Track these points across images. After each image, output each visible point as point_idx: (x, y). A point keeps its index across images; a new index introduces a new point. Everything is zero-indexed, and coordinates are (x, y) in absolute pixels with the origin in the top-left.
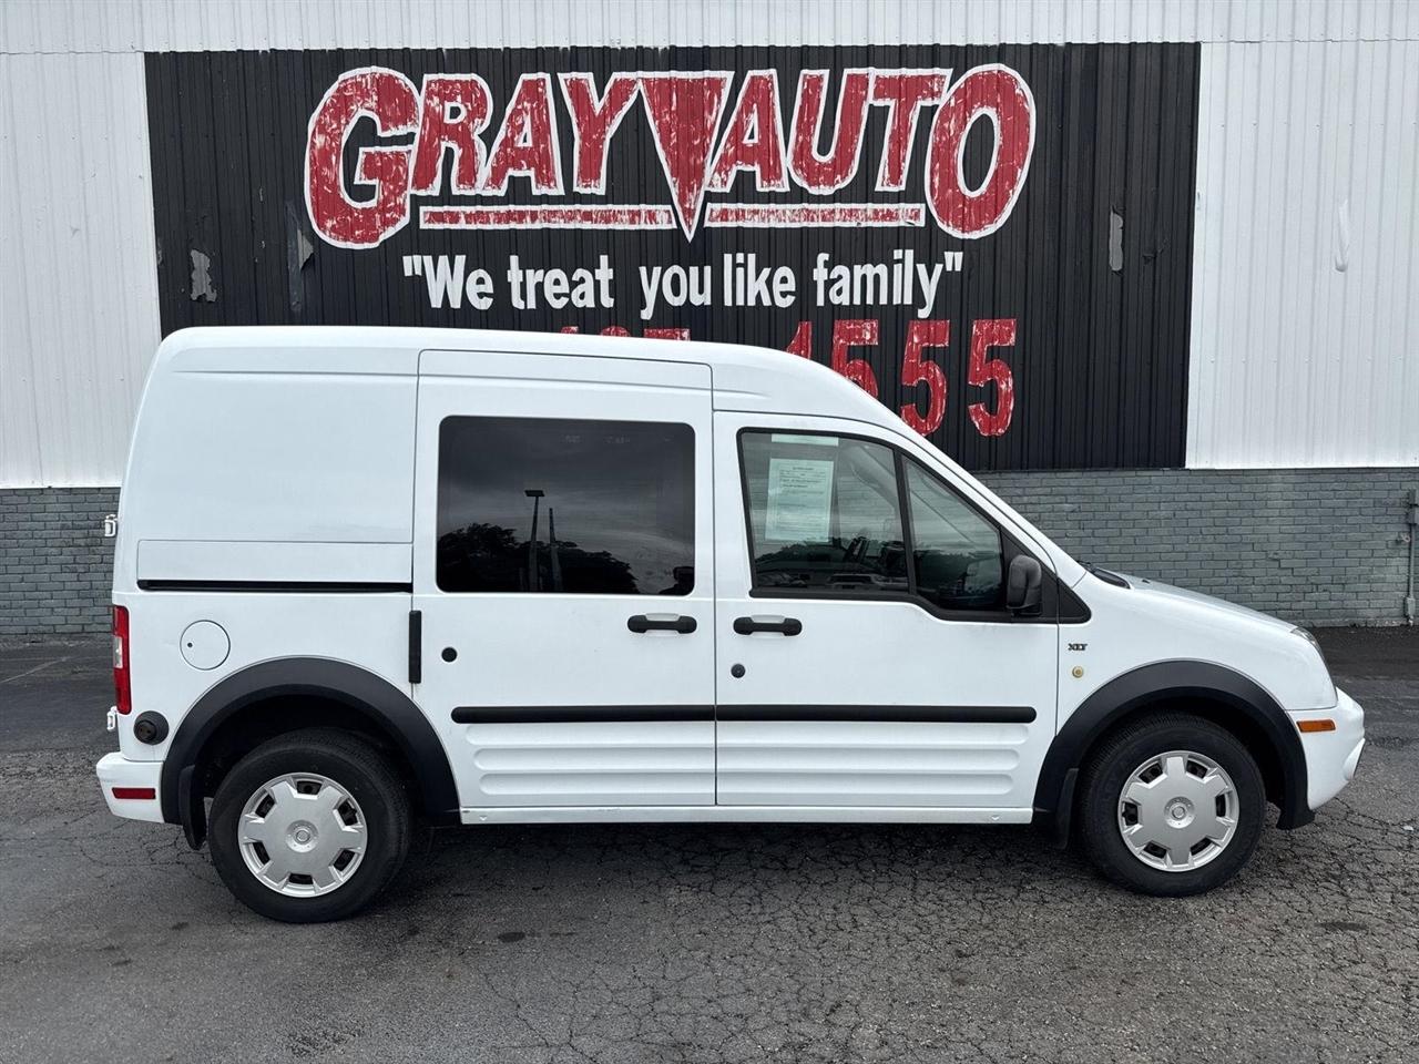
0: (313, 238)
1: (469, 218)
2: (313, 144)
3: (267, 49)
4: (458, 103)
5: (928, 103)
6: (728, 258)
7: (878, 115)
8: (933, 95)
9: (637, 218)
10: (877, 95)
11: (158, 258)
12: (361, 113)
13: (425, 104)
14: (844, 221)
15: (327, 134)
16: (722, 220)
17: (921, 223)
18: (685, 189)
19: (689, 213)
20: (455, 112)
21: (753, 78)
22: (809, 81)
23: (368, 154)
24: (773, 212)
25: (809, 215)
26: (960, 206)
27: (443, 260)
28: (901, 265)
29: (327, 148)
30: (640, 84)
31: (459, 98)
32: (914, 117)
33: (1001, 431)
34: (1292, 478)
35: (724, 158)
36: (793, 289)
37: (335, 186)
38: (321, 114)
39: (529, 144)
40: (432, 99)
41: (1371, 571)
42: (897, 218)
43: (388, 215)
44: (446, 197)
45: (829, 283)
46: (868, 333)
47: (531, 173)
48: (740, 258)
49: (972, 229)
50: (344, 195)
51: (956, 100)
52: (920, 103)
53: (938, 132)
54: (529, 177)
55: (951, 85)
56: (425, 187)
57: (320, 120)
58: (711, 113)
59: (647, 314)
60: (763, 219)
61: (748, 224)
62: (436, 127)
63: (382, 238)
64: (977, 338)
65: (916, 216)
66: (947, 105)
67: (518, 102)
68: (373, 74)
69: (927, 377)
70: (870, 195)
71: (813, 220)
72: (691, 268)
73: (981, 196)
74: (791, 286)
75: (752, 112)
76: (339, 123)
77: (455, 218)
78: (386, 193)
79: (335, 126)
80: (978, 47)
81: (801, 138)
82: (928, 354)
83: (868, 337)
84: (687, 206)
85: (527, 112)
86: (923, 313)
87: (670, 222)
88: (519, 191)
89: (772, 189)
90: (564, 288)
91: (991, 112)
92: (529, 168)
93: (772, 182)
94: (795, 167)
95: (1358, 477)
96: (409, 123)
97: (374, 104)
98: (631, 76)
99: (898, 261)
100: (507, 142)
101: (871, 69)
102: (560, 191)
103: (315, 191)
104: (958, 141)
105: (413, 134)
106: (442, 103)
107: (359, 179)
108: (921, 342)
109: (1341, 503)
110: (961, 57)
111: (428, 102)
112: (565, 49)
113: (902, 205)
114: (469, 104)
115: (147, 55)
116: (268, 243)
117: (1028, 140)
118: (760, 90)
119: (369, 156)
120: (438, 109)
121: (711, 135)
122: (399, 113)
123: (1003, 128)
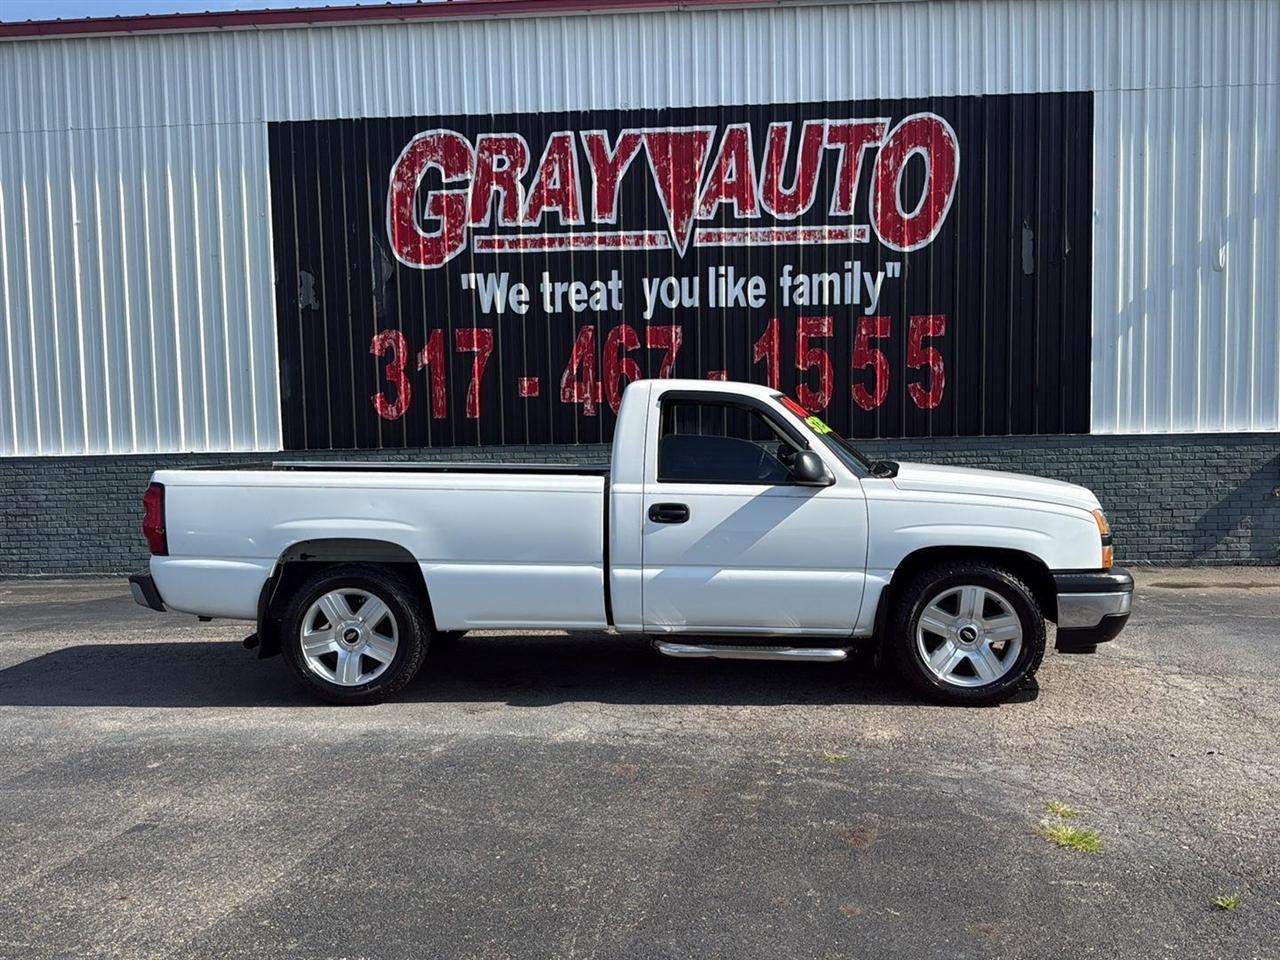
0: (393, 261)
1: (512, 244)
2: (394, 189)
3: (358, 117)
4: (503, 156)
5: (871, 145)
6: (712, 270)
7: (831, 156)
8: (876, 139)
9: (641, 241)
10: (830, 141)
11: (276, 277)
12: (431, 164)
13: (478, 156)
14: (805, 239)
15: (404, 181)
16: (707, 241)
17: (866, 240)
18: (679, 218)
19: (681, 236)
20: (501, 163)
22: (775, 132)
23: (435, 196)
24: (748, 234)
25: (777, 236)
26: (899, 226)
27: (492, 276)
28: (850, 273)
29: (404, 192)
30: (643, 137)
31: (504, 152)
32: (860, 156)
33: (934, 405)
34: (1181, 442)
35: (708, 193)
36: (764, 293)
37: (411, 222)
38: (399, 166)
39: (558, 186)
40: (483, 153)
42: (847, 237)
43: (450, 243)
44: (494, 228)
45: (793, 288)
46: (826, 327)
47: (559, 209)
48: (722, 270)
49: (908, 244)
50: (417, 228)
51: (895, 142)
52: (865, 145)
53: (880, 169)
54: (558, 212)
55: (890, 130)
56: (479, 221)
57: (399, 170)
58: (698, 159)
59: (648, 315)
60: (740, 239)
61: (727, 244)
62: (487, 174)
63: (447, 259)
64: (914, 330)
65: (863, 235)
66: (888, 146)
67: (549, 154)
68: (439, 135)
69: (873, 362)
70: (825, 219)
71: (779, 239)
72: (683, 279)
74: (762, 291)
75: (731, 157)
76: (413, 173)
77: (501, 244)
78: (449, 226)
80: (911, 100)
81: (769, 176)
82: (874, 343)
83: (825, 330)
84: (680, 230)
85: (556, 162)
86: (869, 311)
87: (666, 243)
89: (746, 216)
90: (584, 296)
91: (923, 151)
92: (557, 205)
93: (747, 211)
94: (765, 199)
96: (466, 172)
97: (439, 158)
99: (848, 270)
100: (540, 186)
101: (825, 120)
102: (582, 222)
103: (395, 225)
104: (896, 174)
105: (469, 181)
106: (491, 156)
107: (429, 215)
108: (868, 334)
109: (1223, 462)
110: (896, 108)
111: (481, 155)
112: (585, 112)
113: (851, 226)
114: (512, 156)
115: (270, 124)
116: (359, 265)
117: (953, 172)
118: (737, 140)
119: (436, 198)
120: (488, 161)
121: (699, 175)
122: (458, 165)
123: (932, 163)
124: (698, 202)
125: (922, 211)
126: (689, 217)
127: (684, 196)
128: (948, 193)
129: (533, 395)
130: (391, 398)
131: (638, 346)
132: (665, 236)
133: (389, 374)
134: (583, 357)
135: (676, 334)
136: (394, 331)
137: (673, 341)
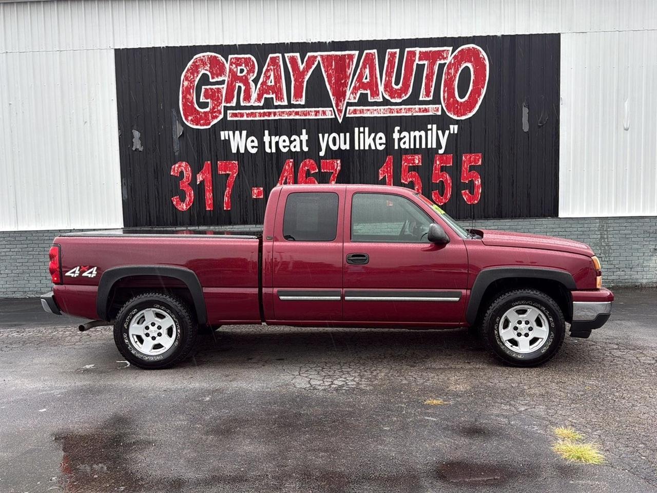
0: (183, 124)
1: (248, 115)
2: (183, 85)
3: (164, 46)
4: (243, 67)
5: (442, 62)
6: (356, 130)
7: (420, 68)
8: (444, 59)
9: (318, 114)
10: (420, 59)
11: (119, 134)
12: (203, 72)
13: (230, 68)
14: (406, 113)
15: (189, 81)
16: (354, 114)
17: (439, 113)
18: (338, 101)
19: (339, 111)
20: (242, 71)
21: (367, 54)
22: (391, 54)
24: (376, 110)
25: (391, 111)
26: (456, 105)
27: (237, 133)
28: (431, 131)
29: (189, 87)
30: (319, 57)
31: (243, 65)
32: (436, 68)
33: (476, 202)
35: (355, 88)
36: (385, 142)
37: (192, 102)
38: (186, 72)
39: (273, 83)
40: (232, 65)
41: (643, 262)
42: (429, 111)
43: (214, 114)
44: (238, 106)
45: (400, 140)
46: (417, 160)
47: (274, 96)
48: (362, 129)
49: (462, 115)
50: (196, 106)
51: (454, 60)
52: (438, 62)
53: (446, 75)
54: (273, 98)
55: (452, 54)
56: (230, 102)
57: (186, 75)
58: (349, 69)
59: (322, 154)
60: (372, 113)
61: (365, 115)
62: (234, 77)
63: (212, 124)
64: (465, 162)
65: (437, 110)
66: (450, 62)
67: (268, 66)
68: (208, 55)
69: (443, 179)
70: (417, 102)
71: (393, 113)
72: (341, 134)
73: (465, 101)
75: (366, 68)
76: (194, 76)
77: (242, 115)
78: (213, 105)
79: (192, 77)
80: (463, 38)
81: (387, 79)
82: (443, 169)
83: (417, 161)
84: (339, 108)
85: (272, 70)
86: (441, 151)
88: (269, 104)
89: (375, 100)
90: (287, 143)
91: (469, 65)
92: (273, 94)
93: (375, 97)
94: (386, 91)
95: (636, 221)
96: (223, 76)
97: (208, 68)
98: (315, 54)
99: (429, 130)
100: (264, 83)
101: (417, 48)
102: (286, 103)
103: (184, 105)
104: (455, 78)
105: (224, 81)
106: (236, 67)
107: (202, 99)
108: (441, 163)
109: (629, 232)
110: (455, 42)
111: (231, 67)
112: (288, 43)
113: (431, 106)
114: (248, 67)
115: (115, 50)
116: (165, 127)
117: (486, 76)
118: (369, 58)
119: (206, 90)
120: (235, 70)
121: (349, 78)
122: (218, 72)
123: (474, 72)
124: (348, 93)
125: (469, 97)
126: (344, 101)
127: (341, 89)
128: (483, 88)
129: (260, 197)
130: (183, 200)
131: (317, 171)
132: (331, 111)
133: (181, 186)
134: (287, 177)
135: (337, 164)
136: (184, 163)
137: (336, 168)
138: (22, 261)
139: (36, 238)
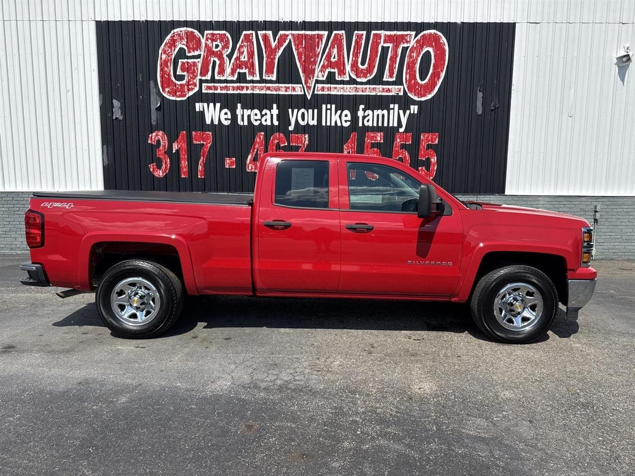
0: (160, 95)
1: (222, 88)
2: (161, 58)
3: (144, 20)
4: (218, 43)
5: (405, 45)
6: (324, 106)
7: (385, 50)
8: (407, 42)
9: (288, 90)
10: (385, 42)
11: (100, 102)
12: (179, 45)
13: (205, 43)
14: (371, 92)
15: (166, 54)
16: (322, 91)
17: (401, 94)
18: (308, 78)
19: (309, 88)
20: (217, 46)
21: (335, 34)
22: (358, 36)
23: (183, 62)
24: (342, 88)
25: (357, 90)
26: (417, 87)
27: (211, 105)
28: (392, 111)
29: (167, 60)
30: (290, 35)
31: (219, 40)
32: (400, 51)
33: (431, 178)
34: (548, 199)
35: (323, 66)
36: (350, 119)
37: (169, 75)
38: (164, 46)
39: (246, 59)
42: (392, 92)
43: (190, 87)
44: (213, 80)
45: (364, 117)
46: (379, 137)
47: (247, 71)
48: (329, 106)
49: (422, 96)
50: (173, 78)
51: (417, 44)
52: (402, 45)
53: (409, 57)
54: (246, 73)
55: (415, 38)
56: (205, 76)
57: (164, 49)
58: (318, 48)
59: (291, 128)
60: (338, 91)
61: (332, 93)
62: (210, 52)
63: (187, 96)
64: (423, 140)
65: (400, 90)
66: (413, 46)
67: (242, 43)
68: (185, 30)
69: (402, 156)
70: (381, 82)
71: (358, 92)
72: (309, 110)
73: (426, 83)
74: (349, 118)
75: (335, 48)
77: (216, 88)
78: (189, 78)
79: (170, 51)
80: (426, 23)
81: (354, 59)
82: (403, 147)
83: (379, 139)
84: (308, 85)
85: (245, 47)
86: (402, 130)
88: (242, 78)
89: (342, 79)
90: (259, 117)
91: (431, 50)
92: (246, 69)
93: (342, 76)
94: (352, 70)
95: (574, 200)
96: (199, 50)
97: (185, 43)
98: (287, 32)
99: (392, 109)
100: (238, 58)
101: (382, 31)
102: (257, 78)
103: (162, 77)
104: (417, 61)
105: (200, 55)
106: (212, 42)
107: (179, 72)
108: (400, 142)
109: (567, 209)
110: (419, 27)
111: (207, 42)
112: (261, 22)
113: (394, 86)
114: (222, 43)
115: (97, 22)
116: (143, 97)
117: (445, 61)
118: (338, 39)
119: (183, 63)
120: (210, 45)
121: (318, 56)
122: (195, 46)
123: (435, 56)
129: (233, 167)
130: (159, 167)
131: (286, 144)
132: (300, 87)
133: (158, 153)
134: (258, 149)
135: (305, 138)
136: (161, 132)
137: (303, 142)
138: (8, 219)
139: (22, 199)
